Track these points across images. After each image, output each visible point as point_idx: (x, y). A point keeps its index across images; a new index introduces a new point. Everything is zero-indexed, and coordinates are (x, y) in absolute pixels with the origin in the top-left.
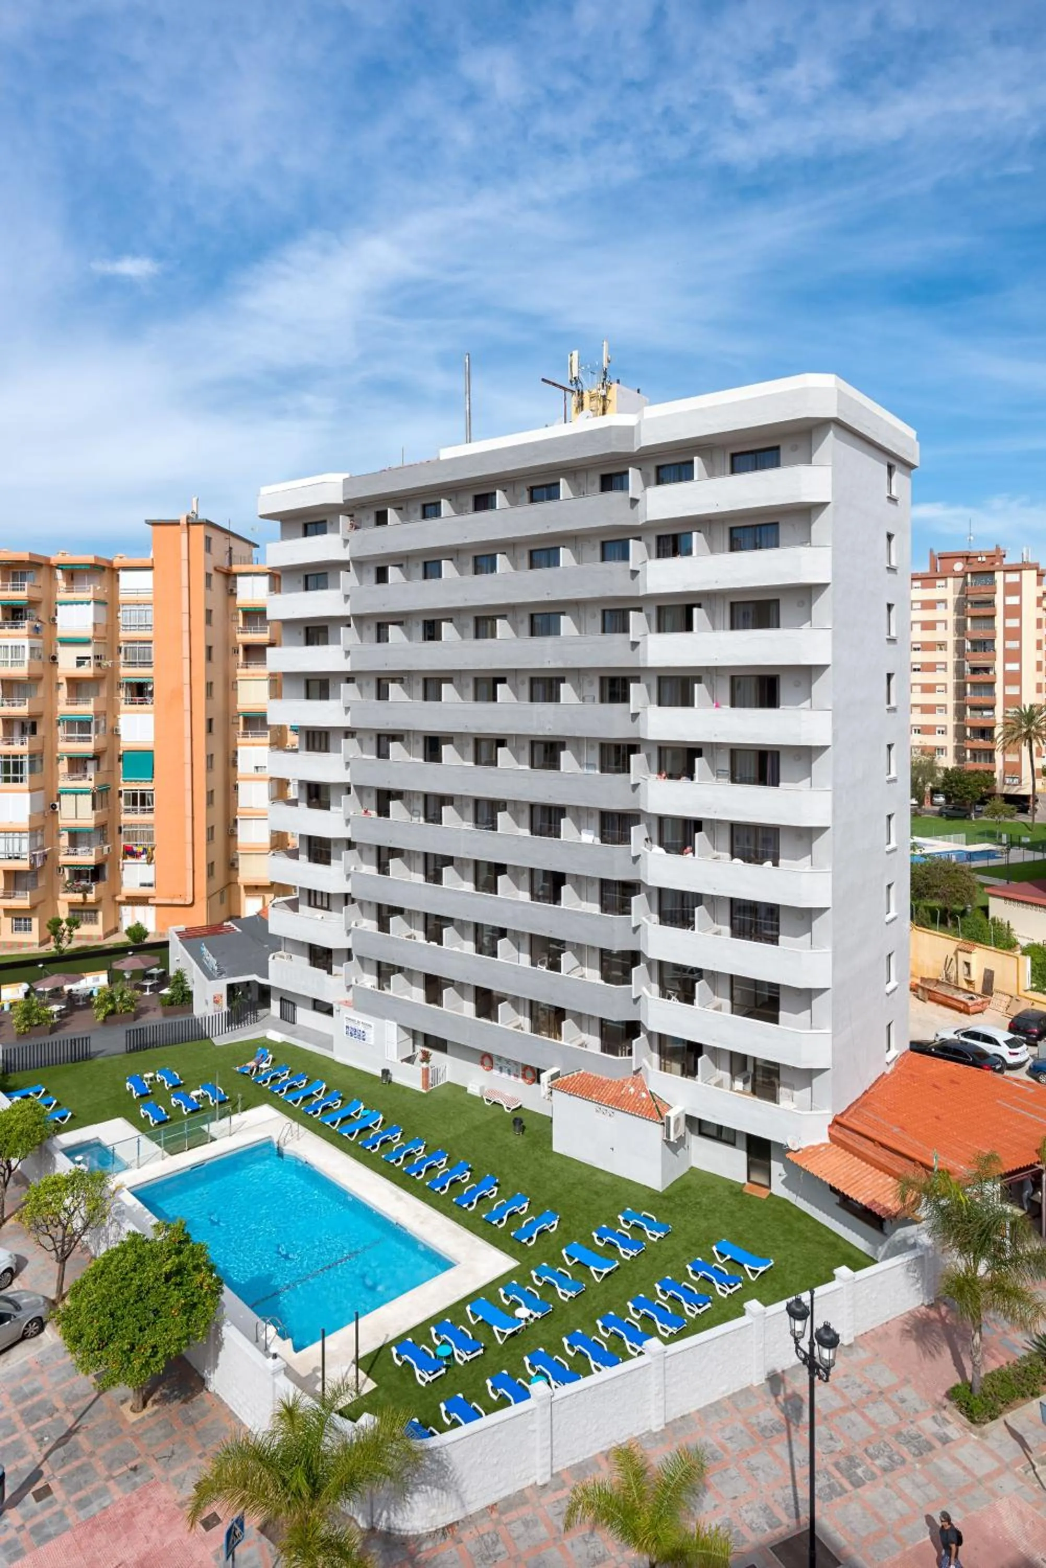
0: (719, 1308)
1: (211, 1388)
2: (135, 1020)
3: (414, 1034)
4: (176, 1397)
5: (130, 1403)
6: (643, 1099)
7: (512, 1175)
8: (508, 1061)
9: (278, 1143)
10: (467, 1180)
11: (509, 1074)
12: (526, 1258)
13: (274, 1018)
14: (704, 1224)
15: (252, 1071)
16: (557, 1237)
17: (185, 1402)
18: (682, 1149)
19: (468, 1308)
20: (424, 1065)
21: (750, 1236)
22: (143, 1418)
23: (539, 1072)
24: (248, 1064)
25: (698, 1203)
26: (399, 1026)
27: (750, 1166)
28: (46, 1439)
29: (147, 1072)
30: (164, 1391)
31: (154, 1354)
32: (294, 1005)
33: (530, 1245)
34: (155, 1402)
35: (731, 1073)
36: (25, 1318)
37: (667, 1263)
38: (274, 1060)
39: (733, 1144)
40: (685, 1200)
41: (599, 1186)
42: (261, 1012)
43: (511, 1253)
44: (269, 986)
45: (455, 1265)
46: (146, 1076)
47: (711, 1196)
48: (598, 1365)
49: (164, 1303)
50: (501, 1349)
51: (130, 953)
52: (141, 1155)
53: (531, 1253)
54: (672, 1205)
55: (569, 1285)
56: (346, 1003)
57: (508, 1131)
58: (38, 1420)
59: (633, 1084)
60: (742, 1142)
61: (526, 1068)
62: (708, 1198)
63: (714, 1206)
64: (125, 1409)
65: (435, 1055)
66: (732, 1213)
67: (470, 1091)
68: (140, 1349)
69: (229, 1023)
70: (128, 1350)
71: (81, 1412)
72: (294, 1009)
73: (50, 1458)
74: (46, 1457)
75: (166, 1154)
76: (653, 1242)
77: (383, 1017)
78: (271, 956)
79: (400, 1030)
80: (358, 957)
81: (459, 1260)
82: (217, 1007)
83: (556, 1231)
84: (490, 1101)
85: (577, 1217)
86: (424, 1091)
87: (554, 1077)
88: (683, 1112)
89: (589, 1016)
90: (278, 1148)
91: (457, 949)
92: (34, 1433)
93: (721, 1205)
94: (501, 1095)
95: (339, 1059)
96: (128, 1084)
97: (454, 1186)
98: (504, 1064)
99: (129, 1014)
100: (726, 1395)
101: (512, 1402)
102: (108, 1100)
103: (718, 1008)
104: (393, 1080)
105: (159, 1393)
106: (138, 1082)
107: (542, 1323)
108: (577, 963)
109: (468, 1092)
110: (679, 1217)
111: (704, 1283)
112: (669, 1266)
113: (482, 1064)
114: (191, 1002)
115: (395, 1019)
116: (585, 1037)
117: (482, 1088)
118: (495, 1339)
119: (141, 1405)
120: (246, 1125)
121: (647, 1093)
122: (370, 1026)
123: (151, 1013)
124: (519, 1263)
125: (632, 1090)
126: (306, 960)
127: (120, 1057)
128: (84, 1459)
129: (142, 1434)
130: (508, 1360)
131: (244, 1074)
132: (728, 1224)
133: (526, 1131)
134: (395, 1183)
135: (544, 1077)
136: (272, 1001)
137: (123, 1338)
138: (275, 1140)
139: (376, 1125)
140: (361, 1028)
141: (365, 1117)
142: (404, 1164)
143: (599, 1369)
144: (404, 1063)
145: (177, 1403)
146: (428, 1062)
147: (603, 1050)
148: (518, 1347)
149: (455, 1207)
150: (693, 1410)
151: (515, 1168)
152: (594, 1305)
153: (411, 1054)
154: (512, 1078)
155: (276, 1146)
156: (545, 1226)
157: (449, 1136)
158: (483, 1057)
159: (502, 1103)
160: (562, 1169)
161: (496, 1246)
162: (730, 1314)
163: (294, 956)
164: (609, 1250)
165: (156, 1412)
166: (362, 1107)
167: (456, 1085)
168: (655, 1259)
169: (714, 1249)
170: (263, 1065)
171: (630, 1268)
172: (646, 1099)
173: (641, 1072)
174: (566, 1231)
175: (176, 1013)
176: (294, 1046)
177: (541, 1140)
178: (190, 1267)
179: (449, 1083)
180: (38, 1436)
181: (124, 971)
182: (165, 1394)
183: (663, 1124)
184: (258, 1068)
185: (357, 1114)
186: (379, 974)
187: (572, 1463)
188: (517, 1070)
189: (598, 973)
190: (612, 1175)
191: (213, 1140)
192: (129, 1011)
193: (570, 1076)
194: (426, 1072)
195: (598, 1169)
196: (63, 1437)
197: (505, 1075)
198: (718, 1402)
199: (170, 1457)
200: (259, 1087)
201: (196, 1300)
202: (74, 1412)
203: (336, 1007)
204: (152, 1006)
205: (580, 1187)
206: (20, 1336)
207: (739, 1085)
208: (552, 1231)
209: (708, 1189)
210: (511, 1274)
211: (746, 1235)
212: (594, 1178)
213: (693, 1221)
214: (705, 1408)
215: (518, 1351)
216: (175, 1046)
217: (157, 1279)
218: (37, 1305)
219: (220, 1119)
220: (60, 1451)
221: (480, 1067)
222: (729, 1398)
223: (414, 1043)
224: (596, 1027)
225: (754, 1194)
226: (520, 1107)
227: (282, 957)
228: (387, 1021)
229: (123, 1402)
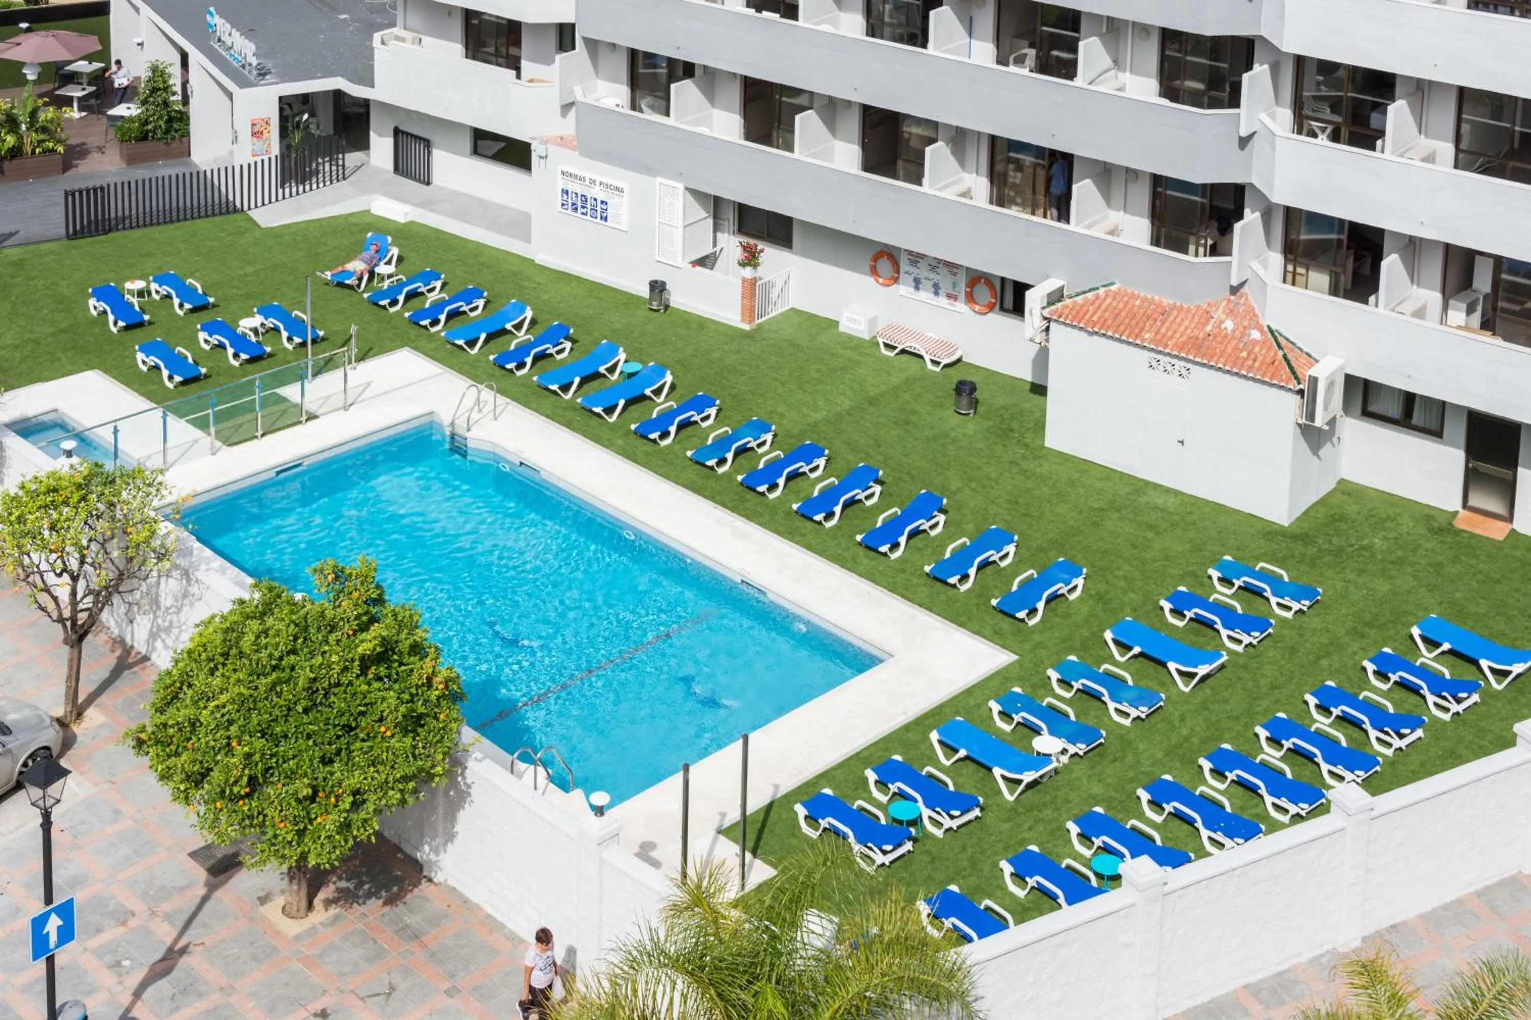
0: (1438, 739)
1: (439, 877)
2: (65, 170)
3: (716, 205)
4: (369, 895)
5: (280, 901)
6: (1255, 342)
7: (968, 491)
8: (937, 264)
9: (452, 424)
10: (875, 499)
11: (936, 293)
12: (1028, 646)
13: (382, 171)
14: (1383, 587)
15: (360, 279)
16: (1085, 609)
17: (391, 901)
18: (1329, 444)
19: (934, 736)
20: (748, 272)
21: (1482, 610)
22: (313, 928)
23: (1020, 289)
24: (350, 266)
25: (1364, 548)
26: (687, 189)
27: (1472, 478)
28: (126, 963)
29: (132, 278)
30: (343, 884)
31: (356, 805)
32: (427, 143)
33: (1032, 622)
34: (328, 903)
35: (1443, 292)
36: (24, 746)
37: (1318, 658)
38: (400, 259)
39: (1437, 433)
40: (1336, 541)
41: (1154, 515)
42: (352, 158)
43: (996, 637)
44: (366, 104)
45: (882, 661)
46: (128, 285)
47: (1392, 535)
48: (1219, 836)
49: (362, 714)
50: (1014, 810)
51: (24, 25)
52: (170, 443)
53: (1038, 637)
54: (1312, 551)
55: (1134, 694)
56: (562, 141)
57: (941, 406)
58: (99, 931)
59: (1231, 312)
60: (1457, 429)
61: (976, 279)
62: (1385, 538)
63: (1400, 553)
64: (273, 911)
65: (770, 254)
66: (1438, 567)
67: (846, 327)
68: (328, 797)
69: (284, 179)
70: (306, 798)
71: (185, 917)
72: (429, 153)
73: (145, 996)
74: (138, 994)
75: (218, 444)
76: (1285, 620)
77: (651, 171)
78: (377, 37)
79: (688, 195)
80: (588, 42)
81: (889, 649)
82: (260, 145)
83: (1080, 598)
84: (892, 348)
85: (1120, 573)
86: (746, 327)
87: (1056, 297)
88: (1342, 368)
89: (1127, 170)
90: (453, 436)
91: (827, 28)
92: (98, 953)
93: (1414, 550)
94: (914, 335)
95: (543, 258)
96: (92, 302)
97: (849, 511)
98: (923, 272)
99: (54, 157)
100: (1472, 889)
101: (1062, 900)
102: (53, 335)
103: (1430, 159)
104: (672, 304)
105: (332, 887)
106: (112, 296)
107: (1086, 763)
108: (1108, 62)
109: (841, 329)
110: (1330, 573)
111: (1401, 694)
112: (1325, 663)
113: (874, 272)
114: (187, 135)
115: (678, 176)
116: (1116, 217)
117: (872, 322)
118: (999, 792)
119: (304, 904)
120: (372, 390)
121: (1262, 332)
122: (620, 190)
123: (95, 156)
124: (1016, 657)
125: (1229, 325)
126: (458, 48)
127: (54, 245)
128: (216, 998)
129: (320, 957)
130: (1030, 828)
131: (341, 285)
132: (1432, 589)
133: (981, 409)
134: (724, 505)
135: (1034, 300)
136: (373, 136)
137: (291, 776)
138: (446, 421)
139: (658, 392)
140: (597, 193)
141: (631, 375)
142: (735, 469)
143: (1221, 845)
144: (698, 268)
145: (374, 904)
146: (755, 266)
147: (1156, 241)
148: (1045, 805)
149: (862, 551)
150: (1411, 914)
151: (971, 479)
152: (1185, 732)
153: (709, 250)
154: (942, 301)
155: (448, 432)
156: (1061, 588)
157: (818, 416)
158: (876, 259)
159: (923, 353)
160: (1072, 483)
161: (962, 625)
162: (1461, 750)
163: (426, 39)
164: (1197, 633)
165: (336, 918)
166: (622, 356)
167: (812, 316)
168: (1293, 650)
169: (1416, 631)
170: (382, 269)
171: (1245, 667)
172: (1263, 343)
173: (1246, 289)
174: (1100, 598)
175: (151, 158)
176: (437, 231)
177: (1015, 426)
178: (404, 646)
179: (793, 309)
180: (108, 959)
181: (22, 65)
182: (347, 890)
183: (1301, 392)
184: (372, 274)
185: (612, 370)
186: (635, 82)
187: (1191, 1004)
188: (954, 285)
189: (1153, 84)
190: (1177, 493)
191: (312, 417)
192: (53, 151)
193: (1090, 295)
194: (750, 286)
195: (1147, 483)
196: (163, 959)
197: (925, 295)
198: (1458, 902)
199: (389, 994)
200: (382, 313)
201: (422, 710)
202: (168, 918)
203: (537, 150)
204: (93, 141)
205: (1116, 516)
206: (13, 783)
207: (1457, 316)
208: (1072, 597)
209: (1383, 521)
210: (1002, 676)
211: (1472, 609)
212: (1143, 500)
213: (1360, 581)
214: (1434, 911)
215: (1048, 813)
216: (171, 227)
217: (345, 669)
218: (38, 726)
219: (315, 375)
220: (163, 986)
221: (870, 280)
222: (1479, 894)
223: (716, 228)
224: (1142, 195)
225: (1477, 531)
226: (959, 360)
227: (398, 38)
228: (660, 180)
229: (264, 900)
